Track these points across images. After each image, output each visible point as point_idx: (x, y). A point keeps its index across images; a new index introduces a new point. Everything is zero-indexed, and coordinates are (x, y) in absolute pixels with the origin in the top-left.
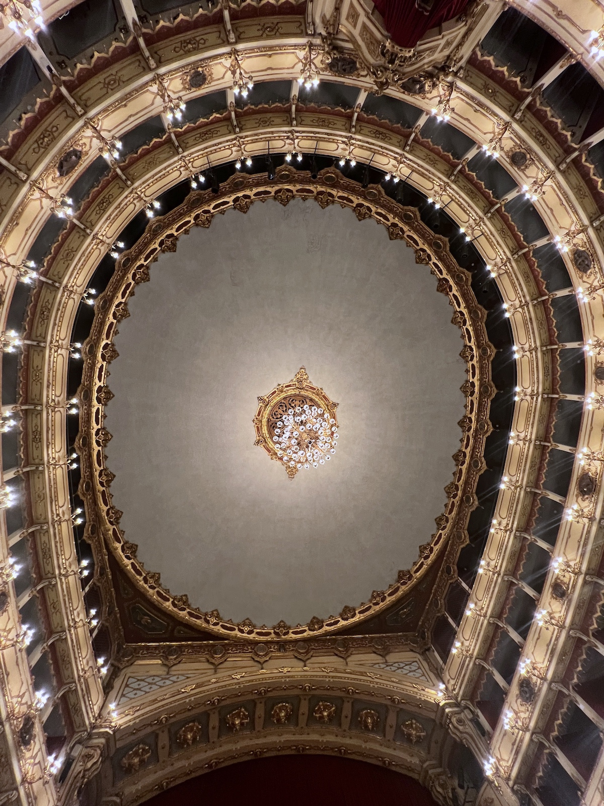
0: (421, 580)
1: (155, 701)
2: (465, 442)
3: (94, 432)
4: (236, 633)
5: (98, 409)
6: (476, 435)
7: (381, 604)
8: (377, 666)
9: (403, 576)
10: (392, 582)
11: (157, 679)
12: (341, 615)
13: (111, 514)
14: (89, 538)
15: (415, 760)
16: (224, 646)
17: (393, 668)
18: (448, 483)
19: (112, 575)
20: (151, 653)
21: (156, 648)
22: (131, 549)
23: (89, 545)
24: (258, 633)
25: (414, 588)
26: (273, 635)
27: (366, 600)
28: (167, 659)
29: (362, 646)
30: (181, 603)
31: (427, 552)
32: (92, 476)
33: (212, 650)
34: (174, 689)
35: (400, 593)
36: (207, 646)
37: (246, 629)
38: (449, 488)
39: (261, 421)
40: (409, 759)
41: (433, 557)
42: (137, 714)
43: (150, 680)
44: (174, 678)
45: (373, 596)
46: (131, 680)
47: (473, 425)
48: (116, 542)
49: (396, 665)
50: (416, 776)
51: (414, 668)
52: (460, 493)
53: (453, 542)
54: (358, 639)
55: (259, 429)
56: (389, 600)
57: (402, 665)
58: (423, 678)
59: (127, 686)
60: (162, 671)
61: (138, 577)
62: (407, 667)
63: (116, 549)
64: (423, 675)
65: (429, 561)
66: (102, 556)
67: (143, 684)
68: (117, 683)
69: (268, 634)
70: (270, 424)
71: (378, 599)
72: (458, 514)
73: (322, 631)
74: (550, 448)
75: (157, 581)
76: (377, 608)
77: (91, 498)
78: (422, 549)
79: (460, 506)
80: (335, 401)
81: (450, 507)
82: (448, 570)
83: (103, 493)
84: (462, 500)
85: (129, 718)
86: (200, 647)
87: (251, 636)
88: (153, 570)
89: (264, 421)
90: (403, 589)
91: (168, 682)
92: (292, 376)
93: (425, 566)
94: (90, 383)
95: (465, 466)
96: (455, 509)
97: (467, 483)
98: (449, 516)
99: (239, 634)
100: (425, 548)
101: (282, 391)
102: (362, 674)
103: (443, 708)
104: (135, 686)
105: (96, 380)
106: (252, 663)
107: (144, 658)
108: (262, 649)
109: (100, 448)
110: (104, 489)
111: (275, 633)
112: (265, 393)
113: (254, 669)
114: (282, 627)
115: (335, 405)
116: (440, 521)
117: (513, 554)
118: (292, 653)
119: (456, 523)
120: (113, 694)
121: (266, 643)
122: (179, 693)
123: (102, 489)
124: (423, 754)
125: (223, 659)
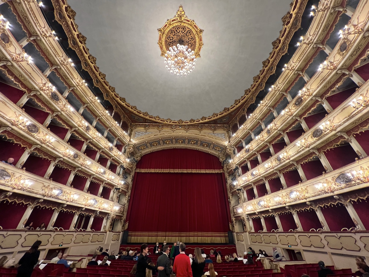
0: (232, 112)
1: (143, 138)
2: (272, 55)
3: (87, 58)
4: (166, 122)
5: (83, 46)
6: (279, 52)
7: (216, 117)
8: (210, 134)
9: (225, 109)
10: (222, 111)
11: (143, 133)
12: (201, 119)
13: (111, 89)
14: (107, 98)
15: (217, 154)
16: (162, 125)
17: (215, 135)
18: (256, 75)
19: (120, 107)
20: (141, 126)
21: (142, 125)
22: (123, 100)
23: (108, 101)
24: (173, 122)
25: (229, 114)
26: (178, 123)
27: (211, 116)
28: (145, 128)
29: (207, 127)
30: (146, 114)
31: (237, 103)
32: (97, 77)
33: (159, 126)
34: (148, 136)
35: (223, 115)
36: (157, 125)
37: (169, 121)
38: (255, 78)
39: (162, 43)
40: (215, 153)
41: (239, 104)
42: (139, 141)
43: (141, 133)
44: (148, 133)
45: (213, 114)
46: (136, 133)
47: (280, 45)
48: (117, 98)
49: (217, 134)
50: (217, 156)
51: (222, 135)
52: (260, 80)
53: (249, 100)
54: (206, 126)
55: (161, 48)
56: (219, 116)
57: (219, 134)
58: (224, 138)
59: (136, 134)
60: (145, 131)
61: (129, 108)
62: (220, 135)
63: (118, 100)
64: (225, 137)
65: (237, 106)
66: (114, 103)
67: (140, 134)
68: (133, 133)
69: (176, 123)
70: (167, 43)
71: (215, 115)
72: (256, 90)
73: (194, 123)
74: (301, 76)
75: (136, 108)
76: (214, 118)
77: (100, 85)
78: (236, 101)
79: (257, 87)
80: (202, 28)
81: (253, 86)
82: (244, 110)
83: (104, 82)
84: (259, 84)
85: (137, 141)
86: (155, 125)
87: (170, 123)
88: (134, 105)
89: (163, 43)
90: (225, 114)
91: (146, 134)
92: (175, 14)
93: (235, 108)
94: (72, 35)
95: (267, 68)
96: (255, 88)
97: (264, 77)
98: (251, 90)
99: (166, 123)
100: (237, 101)
101: (170, 25)
102: (204, 136)
103: (227, 146)
104: (138, 134)
105: (74, 32)
106: (171, 130)
107: (139, 127)
108: (174, 127)
109: (94, 64)
110: (104, 80)
111: (178, 122)
112: (161, 26)
113: (171, 132)
114: (181, 121)
115: (201, 31)
116: (246, 92)
117: (264, 114)
118: (183, 129)
119: (253, 94)
120: (132, 136)
121: (175, 125)
122: (150, 137)
123: (103, 80)
124: (220, 153)
125: (162, 129)
